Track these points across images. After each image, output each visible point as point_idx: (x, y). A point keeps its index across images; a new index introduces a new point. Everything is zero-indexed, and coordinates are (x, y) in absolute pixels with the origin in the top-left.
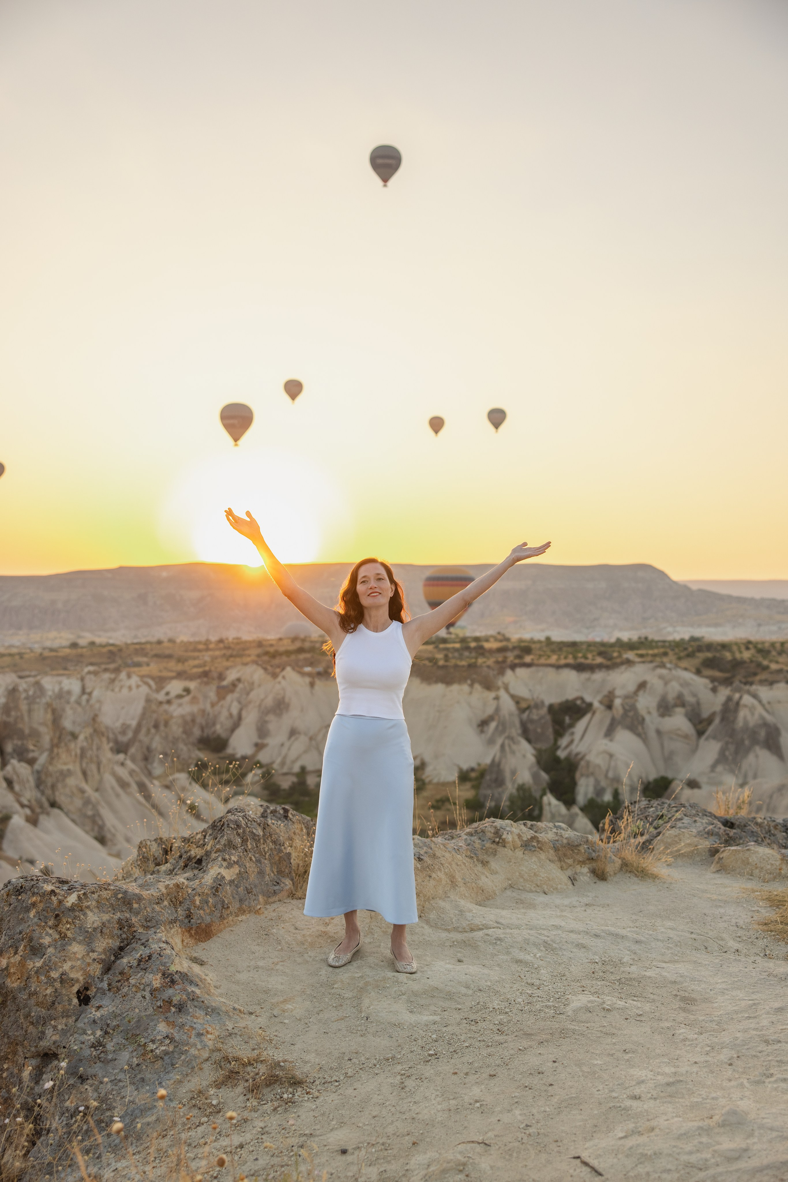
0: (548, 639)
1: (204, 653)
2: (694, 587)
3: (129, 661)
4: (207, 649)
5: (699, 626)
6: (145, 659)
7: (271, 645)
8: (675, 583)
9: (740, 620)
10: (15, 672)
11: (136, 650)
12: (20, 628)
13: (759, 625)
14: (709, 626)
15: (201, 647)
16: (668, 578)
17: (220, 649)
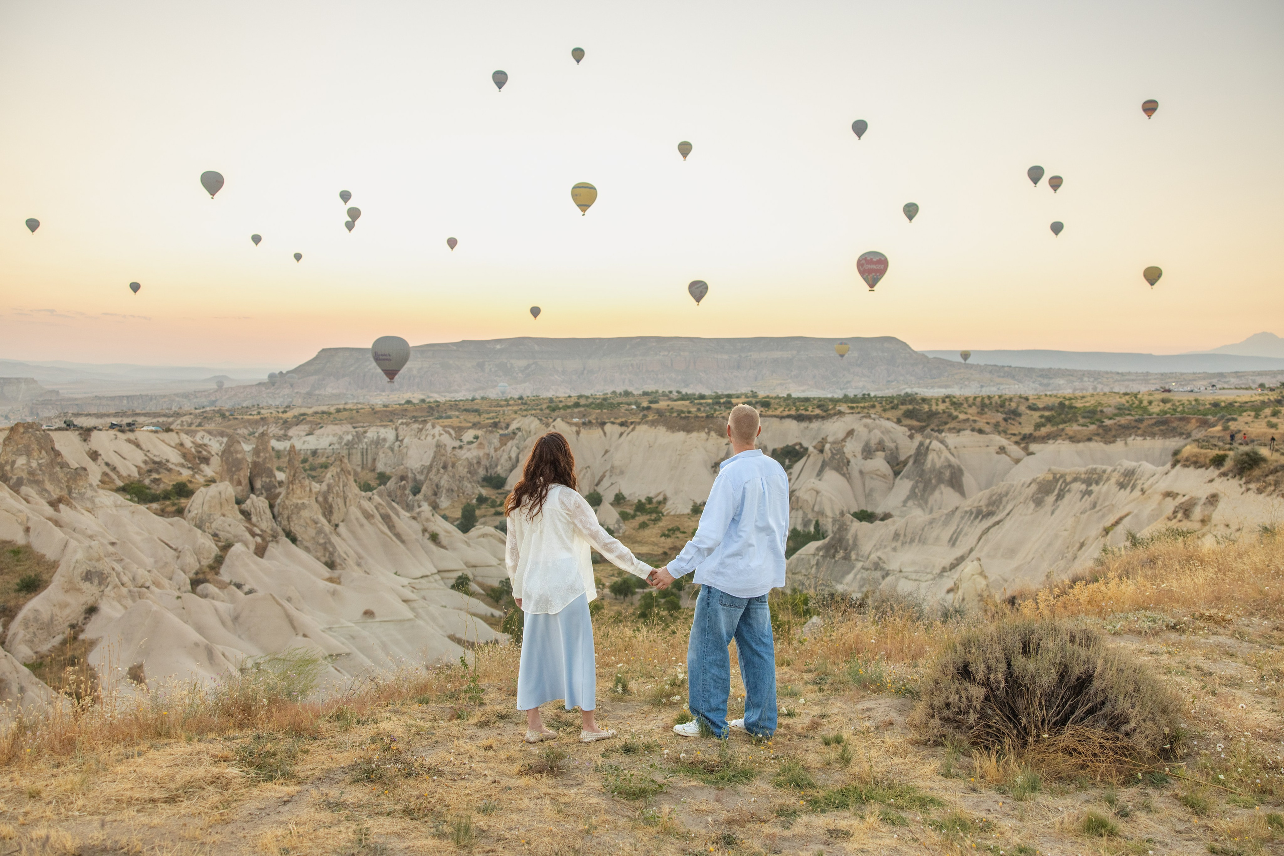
0: (789, 396)
1: (505, 408)
2: (930, 356)
4: (508, 405)
5: (932, 387)
6: (457, 413)
7: (561, 402)
8: (915, 352)
9: (966, 383)
12: (384, 391)
13: (982, 386)
14: (940, 387)
15: (503, 403)
16: (910, 348)
17: (518, 405)
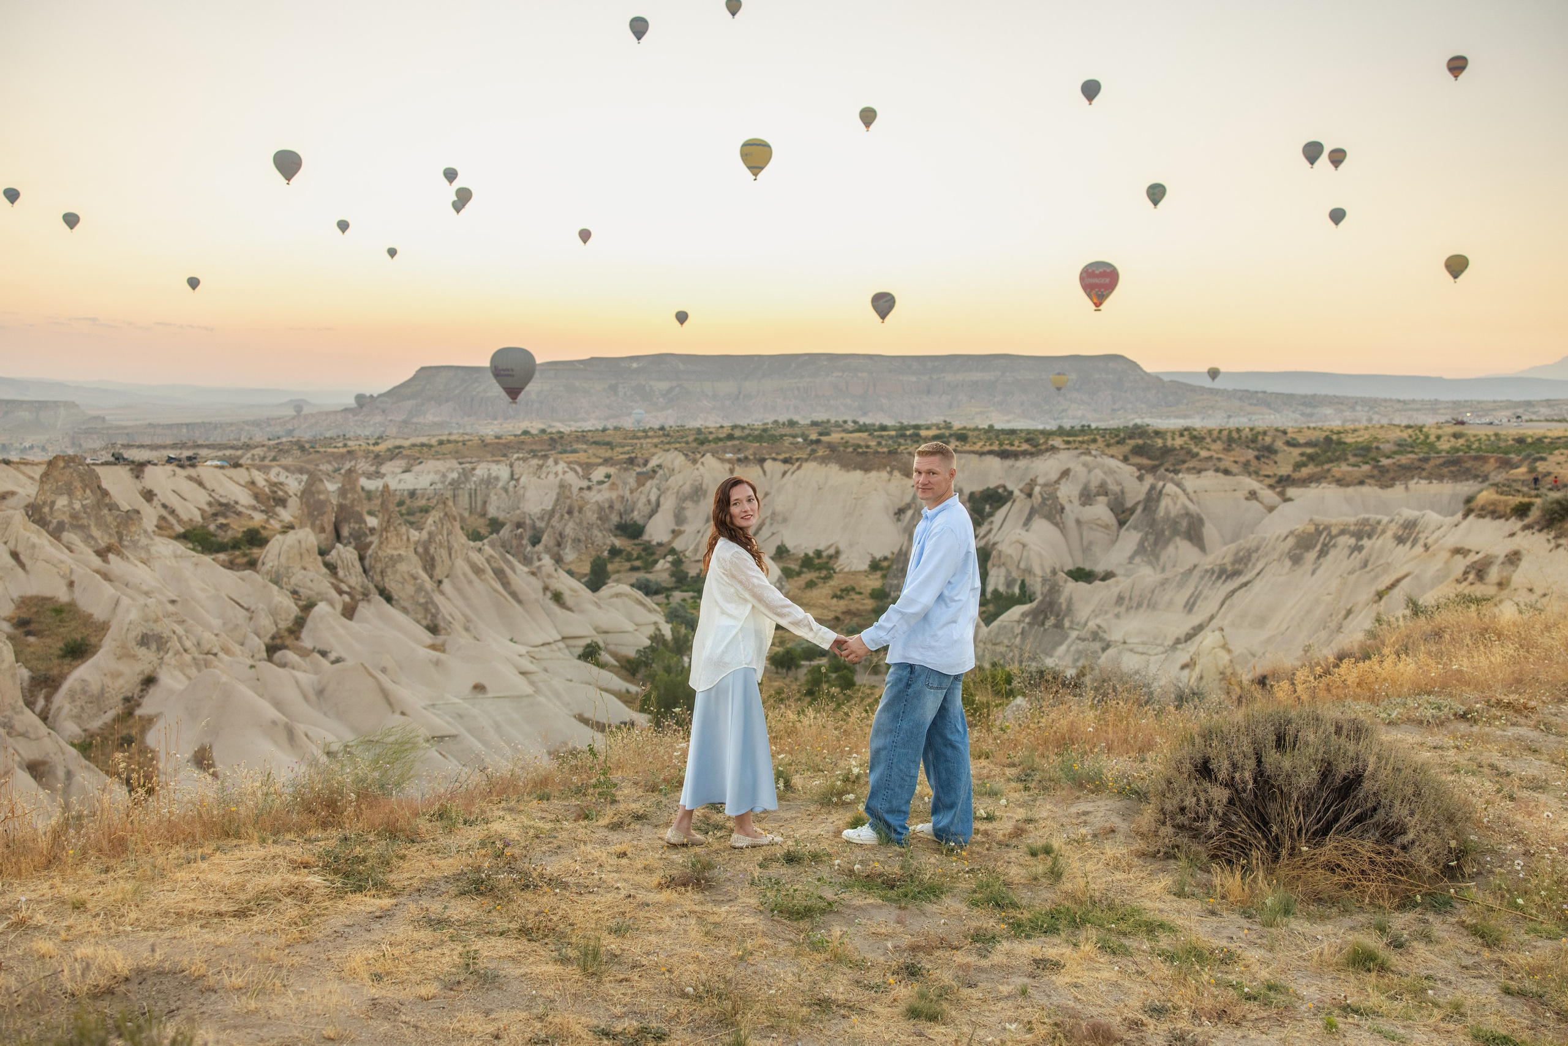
0: (991, 427)
1: (642, 441)
2: (1166, 379)
3: (569, 449)
4: (647, 437)
5: (1168, 417)
6: (585, 447)
7: (711, 433)
8: (1145, 373)
9: (1210, 412)
10: (457, 459)
11: (577, 437)
12: (495, 418)
13: (1229, 417)
14: (1177, 417)
15: (640, 434)
16: (1141, 369)
17: (659, 437)
